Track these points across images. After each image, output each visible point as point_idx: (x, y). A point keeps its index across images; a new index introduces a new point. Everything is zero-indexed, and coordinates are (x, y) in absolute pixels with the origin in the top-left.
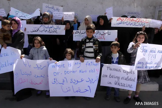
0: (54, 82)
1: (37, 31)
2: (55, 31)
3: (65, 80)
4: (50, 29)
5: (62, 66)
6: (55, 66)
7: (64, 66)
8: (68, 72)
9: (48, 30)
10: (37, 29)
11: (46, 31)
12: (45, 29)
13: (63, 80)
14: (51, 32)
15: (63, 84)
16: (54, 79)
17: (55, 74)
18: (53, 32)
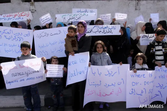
0: (132, 92)
1: (91, 32)
2: (110, 31)
3: (144, 90)
4: (104, 30)
5: (142, 76)
6: (134, 75)
7: (144, 76)
8: (148, 82)
9: (102, 30)
10: (90, 30)
11: (101, 31)
12: (99, 29)
13: (142, 91)
14: (106, 32)
15: (141, 95)
16: (132, 89)
17: (134, 84)
18: (108, 32)
